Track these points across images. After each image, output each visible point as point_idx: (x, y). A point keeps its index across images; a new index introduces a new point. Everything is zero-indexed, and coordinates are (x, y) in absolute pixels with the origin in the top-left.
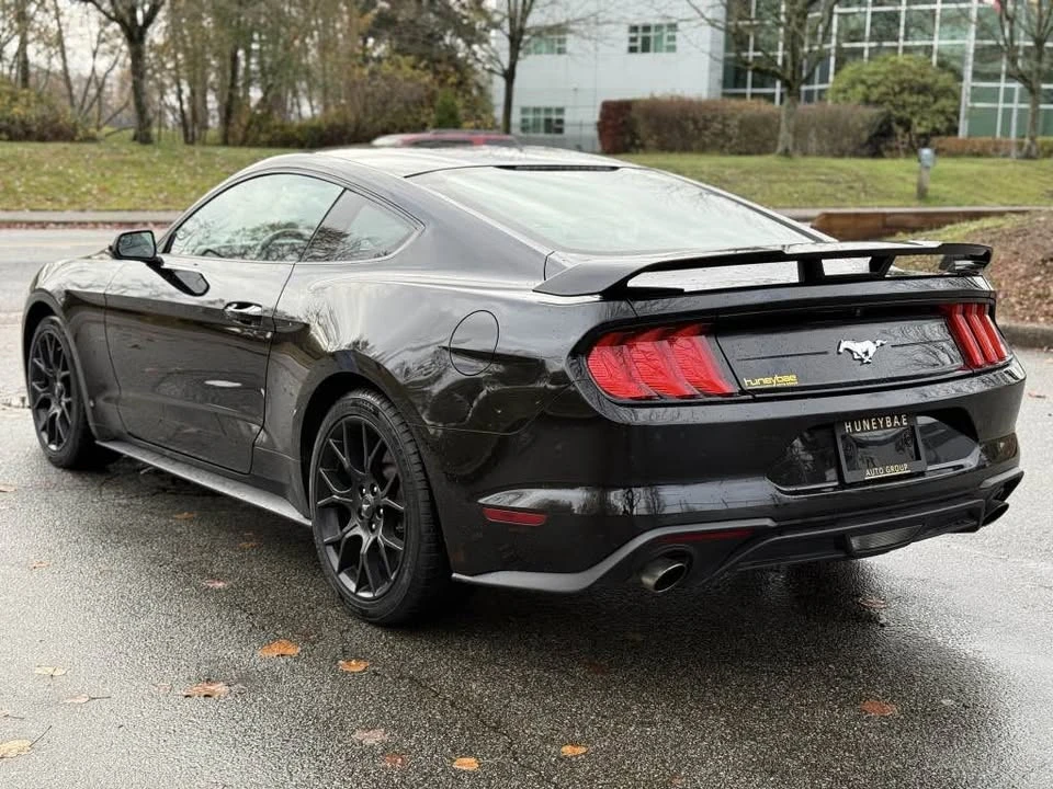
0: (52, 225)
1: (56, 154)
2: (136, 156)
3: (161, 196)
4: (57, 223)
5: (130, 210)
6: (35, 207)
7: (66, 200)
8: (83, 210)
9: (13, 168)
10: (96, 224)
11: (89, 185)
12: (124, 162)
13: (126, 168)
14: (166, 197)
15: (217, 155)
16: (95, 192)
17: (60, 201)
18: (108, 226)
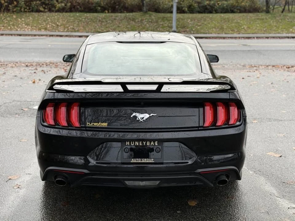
0: (227, 38)
1: (240, 17)
2: (263, 17)
3: (264, 29)
4: (229, 38)
5: (253, 33)
6: (226, 33)
7: (236, 30)
8: (239, 34)
9: (226, 21)
10: (239, 38)
11: (244, 26)
12: (258, 19)
13: (258, 21)
14: (266, 29)
15: (288, 16)
16: (245, 28)
17: (234, 31)
18: (243, 38)
